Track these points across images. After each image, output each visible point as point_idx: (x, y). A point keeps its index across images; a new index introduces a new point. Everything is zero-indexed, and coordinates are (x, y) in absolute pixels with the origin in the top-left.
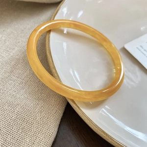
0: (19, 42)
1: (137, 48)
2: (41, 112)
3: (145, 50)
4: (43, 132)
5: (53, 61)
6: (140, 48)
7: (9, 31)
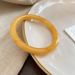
1: (71, 31)
2: (16, 56)
6: (73, 31)
7: (7, 17)
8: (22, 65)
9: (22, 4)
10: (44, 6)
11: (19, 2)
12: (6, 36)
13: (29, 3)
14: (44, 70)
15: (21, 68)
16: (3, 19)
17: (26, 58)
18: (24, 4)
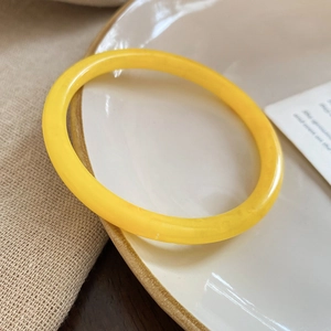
0: (17, 89)
1: (296, 116)
2: (40, 252)
3: (315, 122)
4: (37, 300)
5: (82, 132)
8: (72, 296)
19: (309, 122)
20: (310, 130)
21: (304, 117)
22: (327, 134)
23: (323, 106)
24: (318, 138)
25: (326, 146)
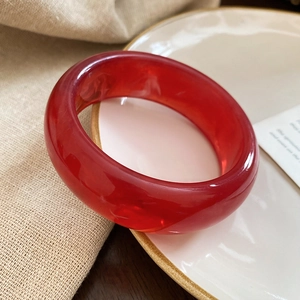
1: (271, 133)
3: (286, 138)
9: (88, 39)
10: (169, 45)
11: (76, 32)
12: (30, 156)
13: (113, 36)
14: (173, 271)
15: (88, 270)
16: (19, 96)
17: (106, 235)
18: (94, 40)
19: (281, 138)
20: (282, 144)
21: (278, 134)
22: (296, 147)
23: (292, 125)
24: (289, 150)
25: (296, 156)
